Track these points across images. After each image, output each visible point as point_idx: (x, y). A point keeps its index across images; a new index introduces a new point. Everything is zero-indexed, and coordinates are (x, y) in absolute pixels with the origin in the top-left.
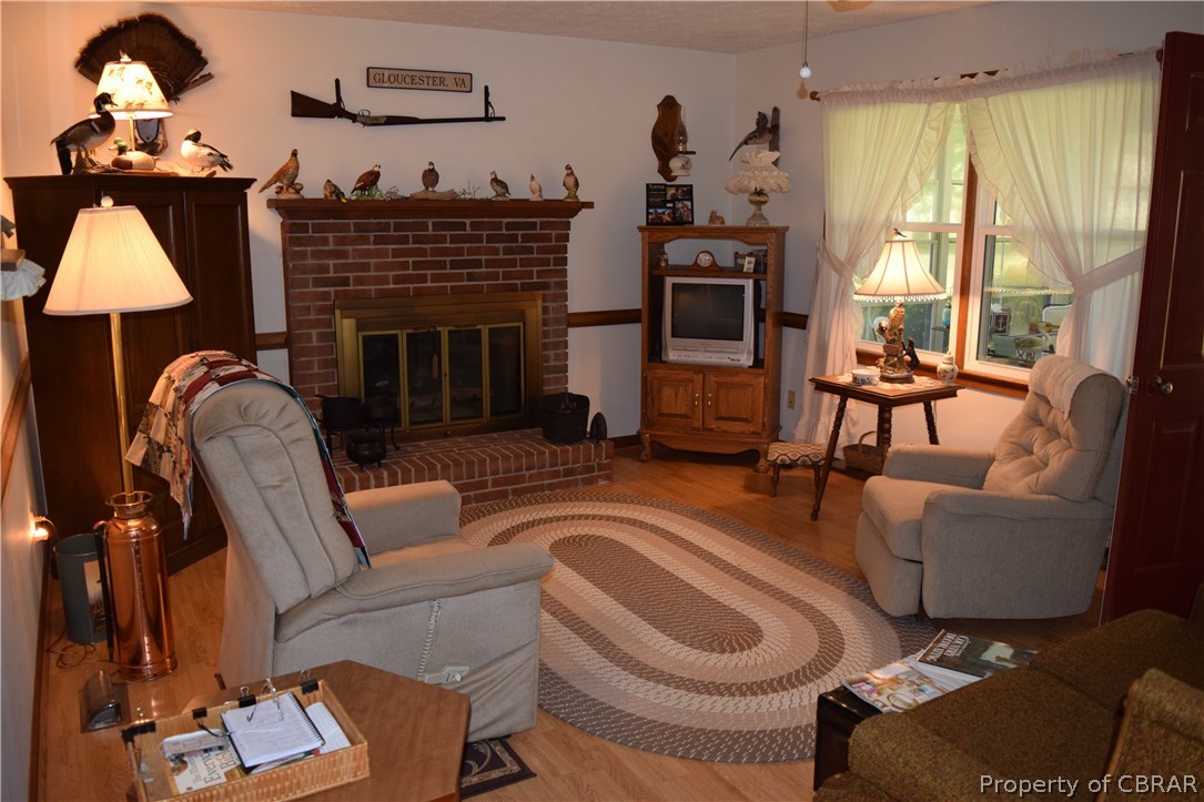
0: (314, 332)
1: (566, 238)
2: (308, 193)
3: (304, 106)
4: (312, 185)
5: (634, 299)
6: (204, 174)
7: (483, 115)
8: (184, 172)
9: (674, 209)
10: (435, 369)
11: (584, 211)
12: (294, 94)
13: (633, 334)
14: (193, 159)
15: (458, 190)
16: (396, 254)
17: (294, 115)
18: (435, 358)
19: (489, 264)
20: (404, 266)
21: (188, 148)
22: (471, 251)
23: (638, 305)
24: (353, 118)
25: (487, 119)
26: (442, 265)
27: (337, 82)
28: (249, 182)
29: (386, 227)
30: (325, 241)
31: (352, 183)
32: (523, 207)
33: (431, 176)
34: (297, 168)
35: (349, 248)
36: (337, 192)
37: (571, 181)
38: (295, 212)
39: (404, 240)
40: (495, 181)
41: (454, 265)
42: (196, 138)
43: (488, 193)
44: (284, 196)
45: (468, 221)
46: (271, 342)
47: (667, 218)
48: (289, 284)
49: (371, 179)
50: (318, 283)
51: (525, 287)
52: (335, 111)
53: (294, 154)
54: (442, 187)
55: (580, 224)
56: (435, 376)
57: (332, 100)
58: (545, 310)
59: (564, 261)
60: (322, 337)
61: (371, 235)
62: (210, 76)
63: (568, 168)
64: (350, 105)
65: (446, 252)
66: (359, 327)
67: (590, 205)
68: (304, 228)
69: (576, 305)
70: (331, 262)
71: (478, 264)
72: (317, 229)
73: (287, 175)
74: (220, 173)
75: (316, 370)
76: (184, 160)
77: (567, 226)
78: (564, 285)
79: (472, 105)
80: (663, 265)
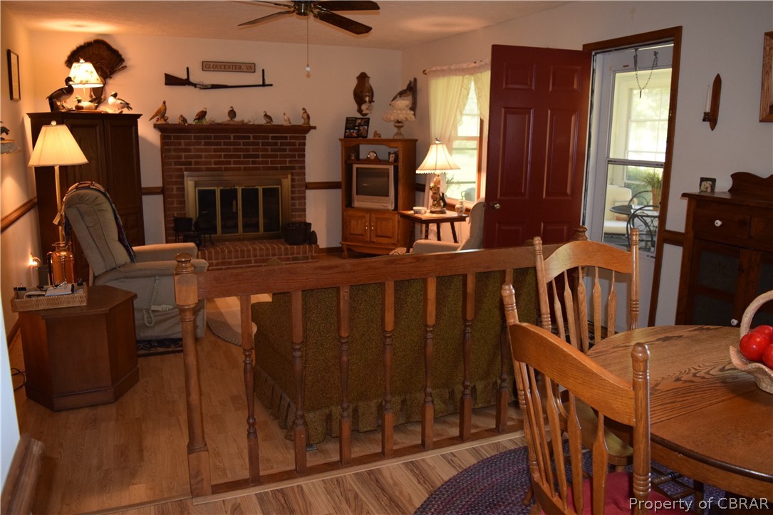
0: (175, 187)
1: (304, 144)
2: (170, 121)
3: (171, 80)
4: (173, 117)
5: (337, 176)
6: (118, 112)
7: (261, 83)
8: (110, 111)
9: (359, 130)
10: (234, 207)
11: (312, 131)
12: (166, 75)
13: (338, 193)
14: (114, 105)
15: (245, 121)
16: (215, 150)
17: (166, 84)
18: (234, 202)
19: (263, 156)
20: (220, 156)
21: (111, 100)
22: (254, 150)
23: (340, 180)
24: (195, 85)
25: (264, 85)
26: (239, 157)
27: (188, 69)
28: (139, 116)
29: (210, 138)
30: (179, 144)
31: (194, 117)
32: (280, 129)
33: (232, 113)
34: (166, 109)
35: (192, 147)
36: (184, 120)
37: (305, 116)
38: (169, 131)
39: (219, 144)
40: (266, 116)
41: (245, 157)
42: (115, 96)
43: (263, 121)
44: (159, 122)
45: (251, 135)
46: (151, 191)
47: (355, 135)
48: (164, 164)
49: (202, 115)
50: (176, 163)
51: (282, 168)
52: (186, 82)
53: (164, 103)
54: (238, 119)
55: (311, 138)
56: (234, 210)
57: (184, 77)
58: (293, 180)
59: (304, 156)
60: (178, 189)
61: (203, 141)
62: (125, 67)
63: (304, 109)
64: (192, 79)
65: (241, 150)
66: (196, 185)
67: (314, 128)
68: (169, 137)
69: (310, 178)
70: (183, 154)
71: (257, 156)
72: (176, 138)
73: (161, 113)
74: (126, 111)
75: (175, 205)
77: (304, 138)
78: (304, 168)
79: (255, 78)
80: (353, 158)
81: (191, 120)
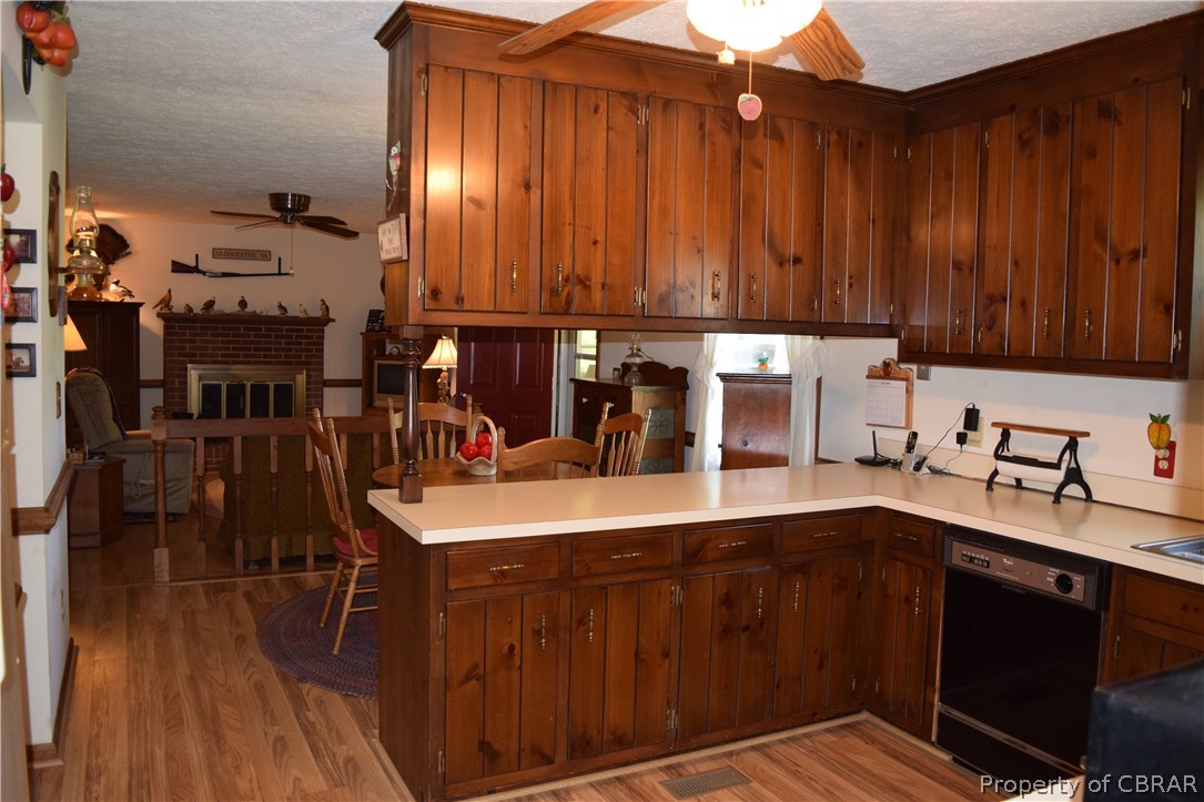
0: (177, 380)
1: (323, 338)
2: (174, 310)
3: (178, 267)
4: (178, 305)
5: (358, 374)
6: (119, 300)
7: (277, 272)
8: (111, 299)
9: (382, 324)
10: (242, 404)
11: (331, 324)
12: (173, 262)
13: (358, 392)
14: (115, 293)
15: (258, 312)
16: (223, 342)
17: (173, 271)
18: (242, 398)
19: (276, 350)
20: (228, 349)
21: (113, 287)
22: (265, 343)
23: (360, 377)
24: (204, 273)
25: (280, 274)
26: (249, 349)
27: (197, 256)
28: (141, 304)
29: (217, 328)
30: (184, 334)
31: (201, 306)
32: (295, 321)
33: (243, 303)
34: (170, 298)
35: (197, 338)
36: (190, 309)
37: (324, 307)
38: (169, 318)
39: (228, 335)
40: (280, 306)
41: (256, 350)
42: (117, 283)
43: (277, 312)
44: (163, 311)
45: (263, 327)
46: (151, 384)
47: (377, 328)
48: (166, 355)
49: (210, 304)
50: (180, 355)
51: (298, 363)
52: (195, 270)
53: (170, 291)
54: (249, 309)
55: (329, 330)
56: (241, 407)
57: (192, 263)
58: (308, 376)
59: (322, 350)
60: (180, 383)
61: (210, 332)
62: (130, 253)
63: (322, 300)
64: (200, 267)
65: (252, 342)
66: (200, 378)
67: (334, 320)
68: (173, 327)
69: (328, 375)
70: (188, 345)
71: (270, 350)
72: (180, 328)
73: (166, 302)
74: (127, 299)
75: (176, 400)
76: (112, 294)
77: (323, 331)
78: (322, 363)
79: (272, 267)
80: (375, 353)
81: (197, 308)
